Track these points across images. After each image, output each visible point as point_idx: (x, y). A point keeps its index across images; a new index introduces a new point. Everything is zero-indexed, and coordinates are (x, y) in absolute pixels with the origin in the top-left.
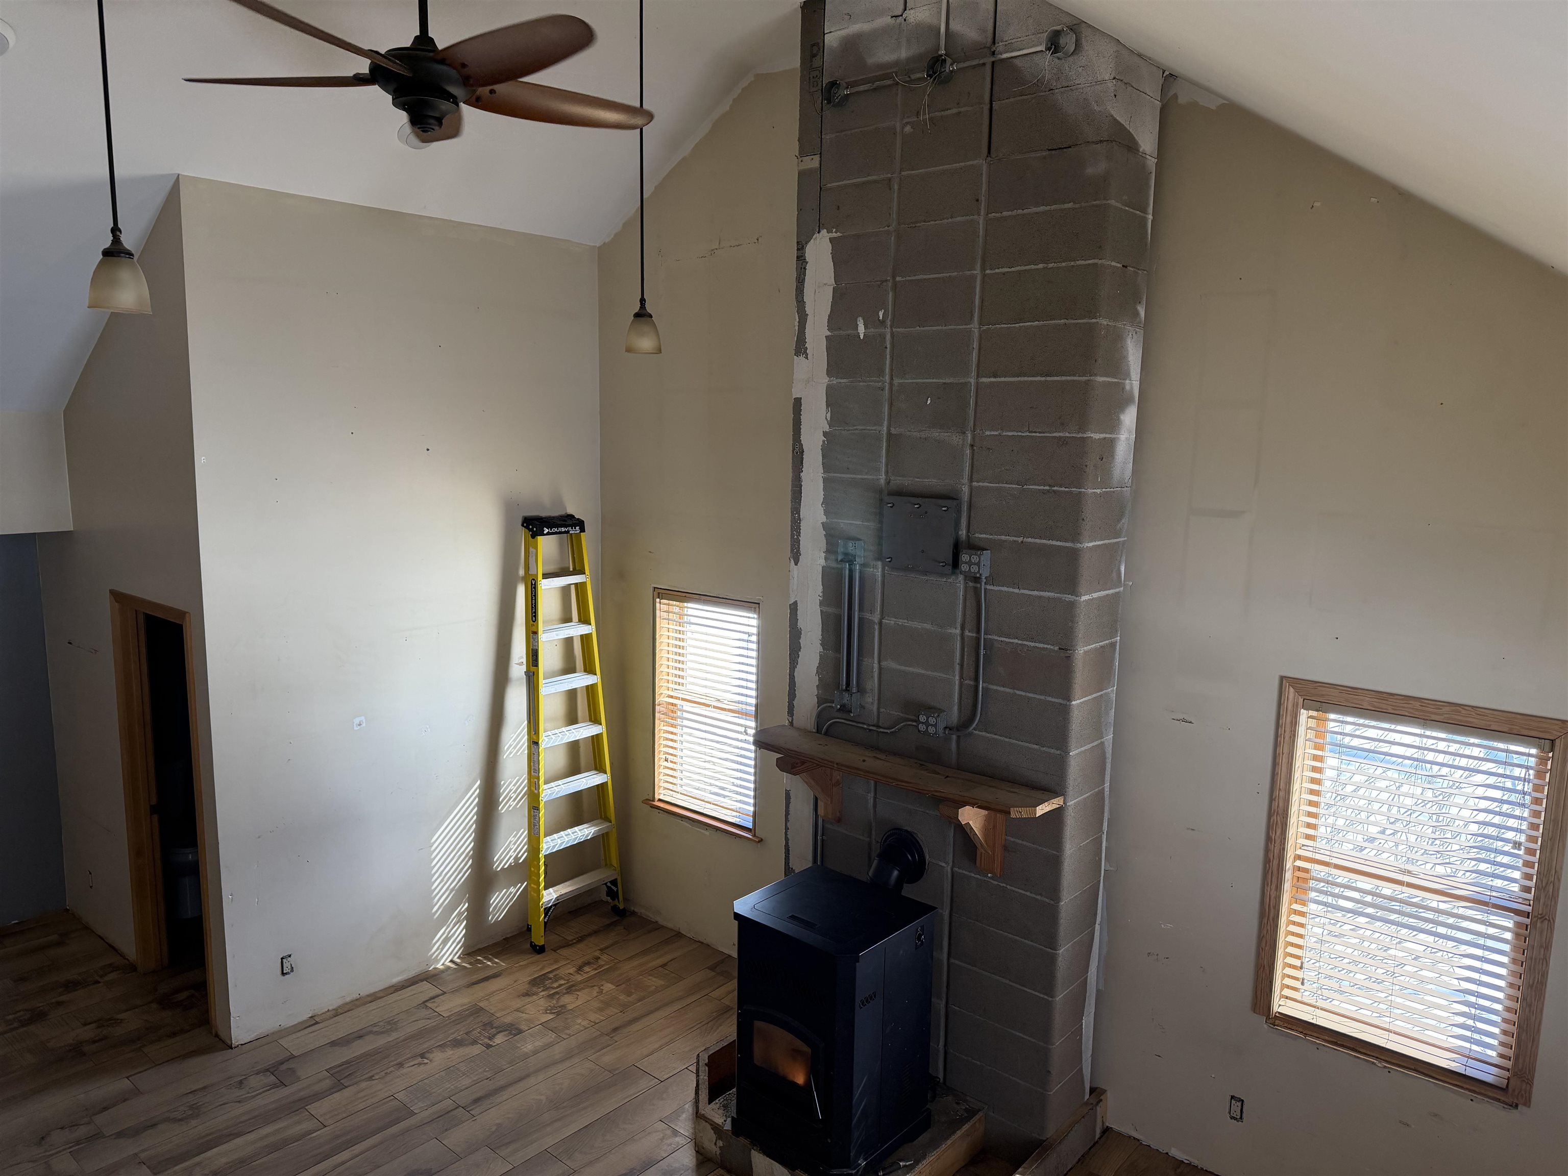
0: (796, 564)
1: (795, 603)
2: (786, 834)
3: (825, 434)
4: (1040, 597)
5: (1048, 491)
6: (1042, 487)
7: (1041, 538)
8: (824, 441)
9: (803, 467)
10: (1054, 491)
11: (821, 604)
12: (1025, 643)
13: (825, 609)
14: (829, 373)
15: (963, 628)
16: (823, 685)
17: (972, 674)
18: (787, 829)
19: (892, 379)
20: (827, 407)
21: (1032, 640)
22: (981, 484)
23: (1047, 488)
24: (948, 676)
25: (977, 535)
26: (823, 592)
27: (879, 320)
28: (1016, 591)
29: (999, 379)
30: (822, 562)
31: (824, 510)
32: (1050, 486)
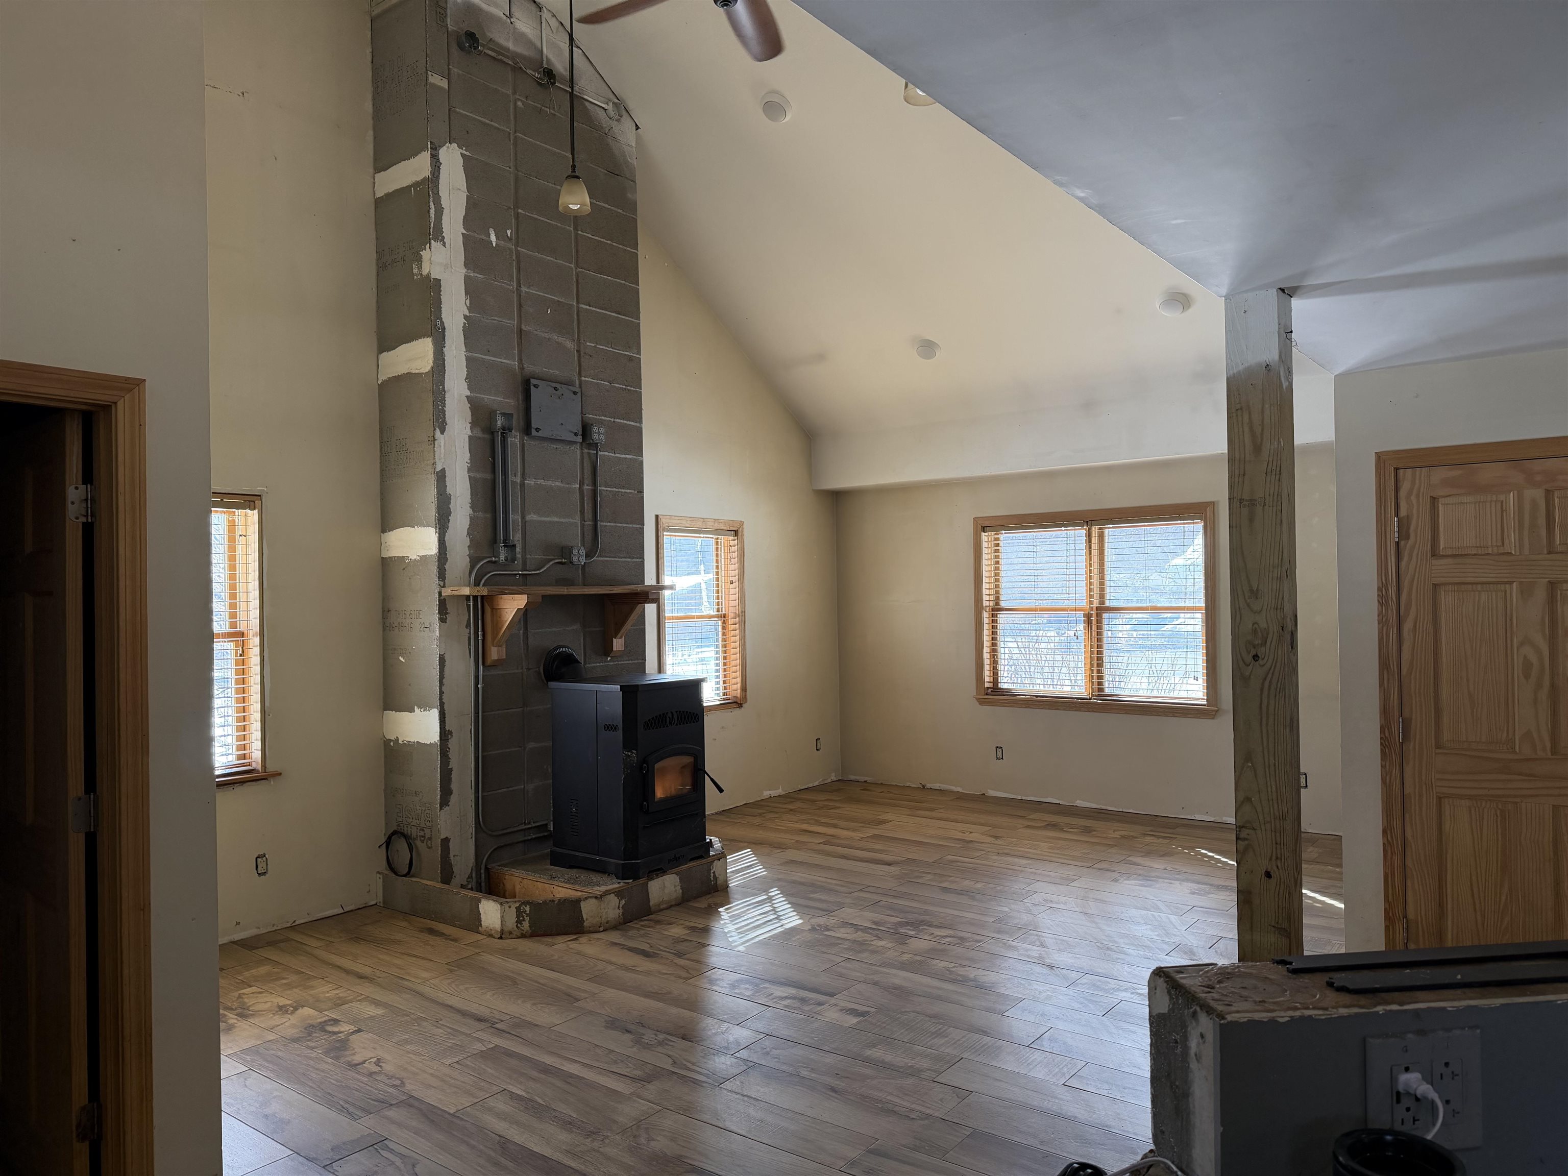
0: (442, 432)
1: (443, 470)
2: (441, 699)
3: (465, 317)
4: (626, 458)
5: (625, 389)
6: (621, 386)
7: (623, 419)
8: (465, 324)
9: (445, 344)
10: (628, 390)
11: (469, 470)
12: (620, 490)
13: (472, 475)
14: (466, 265)
15: (581, 484)
16: (474, 544)
17: (590, 516)
18: (441, 693)
19: (520, 286)
20: (466, 294)
21: (623, 488)
22: (587, 379)
23: (624, 387)
24: (575, 521)
25: (587, 415)
26: (471, 459)
27: (508, 237)
28: (613, 455)
29: (591, 308)
30: (469, 433)
31: (468, 385)
32: (626, 386)
